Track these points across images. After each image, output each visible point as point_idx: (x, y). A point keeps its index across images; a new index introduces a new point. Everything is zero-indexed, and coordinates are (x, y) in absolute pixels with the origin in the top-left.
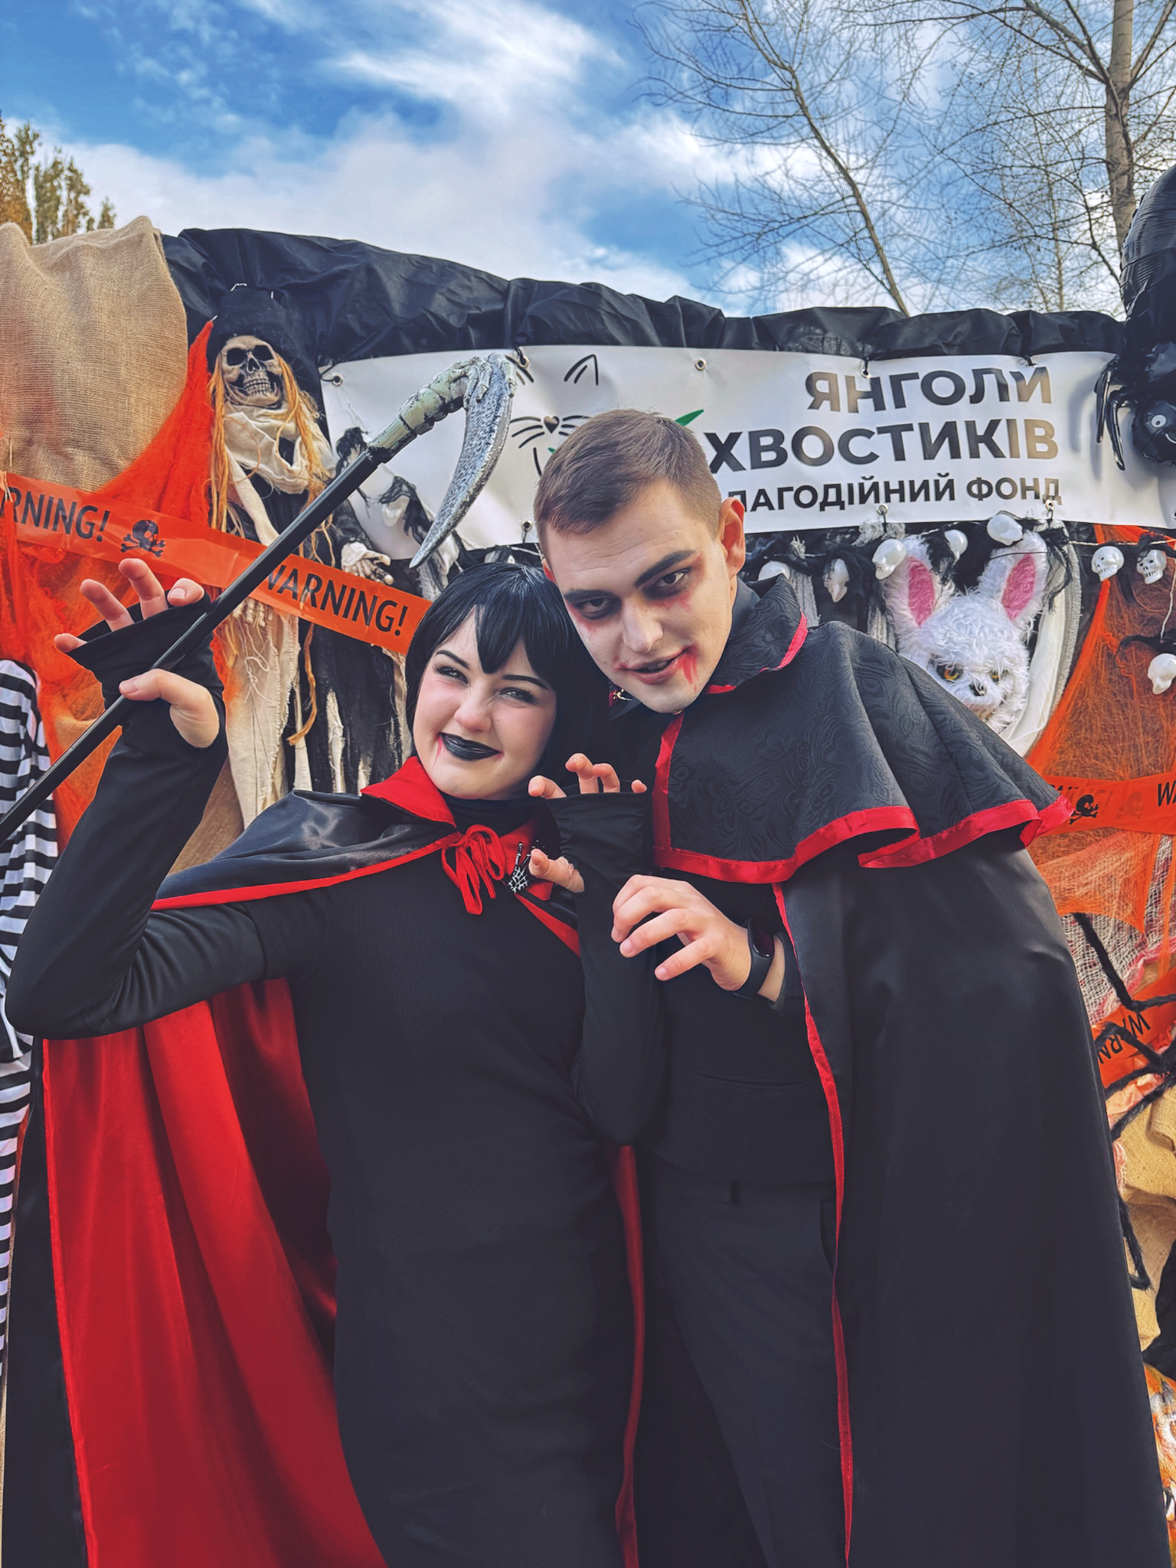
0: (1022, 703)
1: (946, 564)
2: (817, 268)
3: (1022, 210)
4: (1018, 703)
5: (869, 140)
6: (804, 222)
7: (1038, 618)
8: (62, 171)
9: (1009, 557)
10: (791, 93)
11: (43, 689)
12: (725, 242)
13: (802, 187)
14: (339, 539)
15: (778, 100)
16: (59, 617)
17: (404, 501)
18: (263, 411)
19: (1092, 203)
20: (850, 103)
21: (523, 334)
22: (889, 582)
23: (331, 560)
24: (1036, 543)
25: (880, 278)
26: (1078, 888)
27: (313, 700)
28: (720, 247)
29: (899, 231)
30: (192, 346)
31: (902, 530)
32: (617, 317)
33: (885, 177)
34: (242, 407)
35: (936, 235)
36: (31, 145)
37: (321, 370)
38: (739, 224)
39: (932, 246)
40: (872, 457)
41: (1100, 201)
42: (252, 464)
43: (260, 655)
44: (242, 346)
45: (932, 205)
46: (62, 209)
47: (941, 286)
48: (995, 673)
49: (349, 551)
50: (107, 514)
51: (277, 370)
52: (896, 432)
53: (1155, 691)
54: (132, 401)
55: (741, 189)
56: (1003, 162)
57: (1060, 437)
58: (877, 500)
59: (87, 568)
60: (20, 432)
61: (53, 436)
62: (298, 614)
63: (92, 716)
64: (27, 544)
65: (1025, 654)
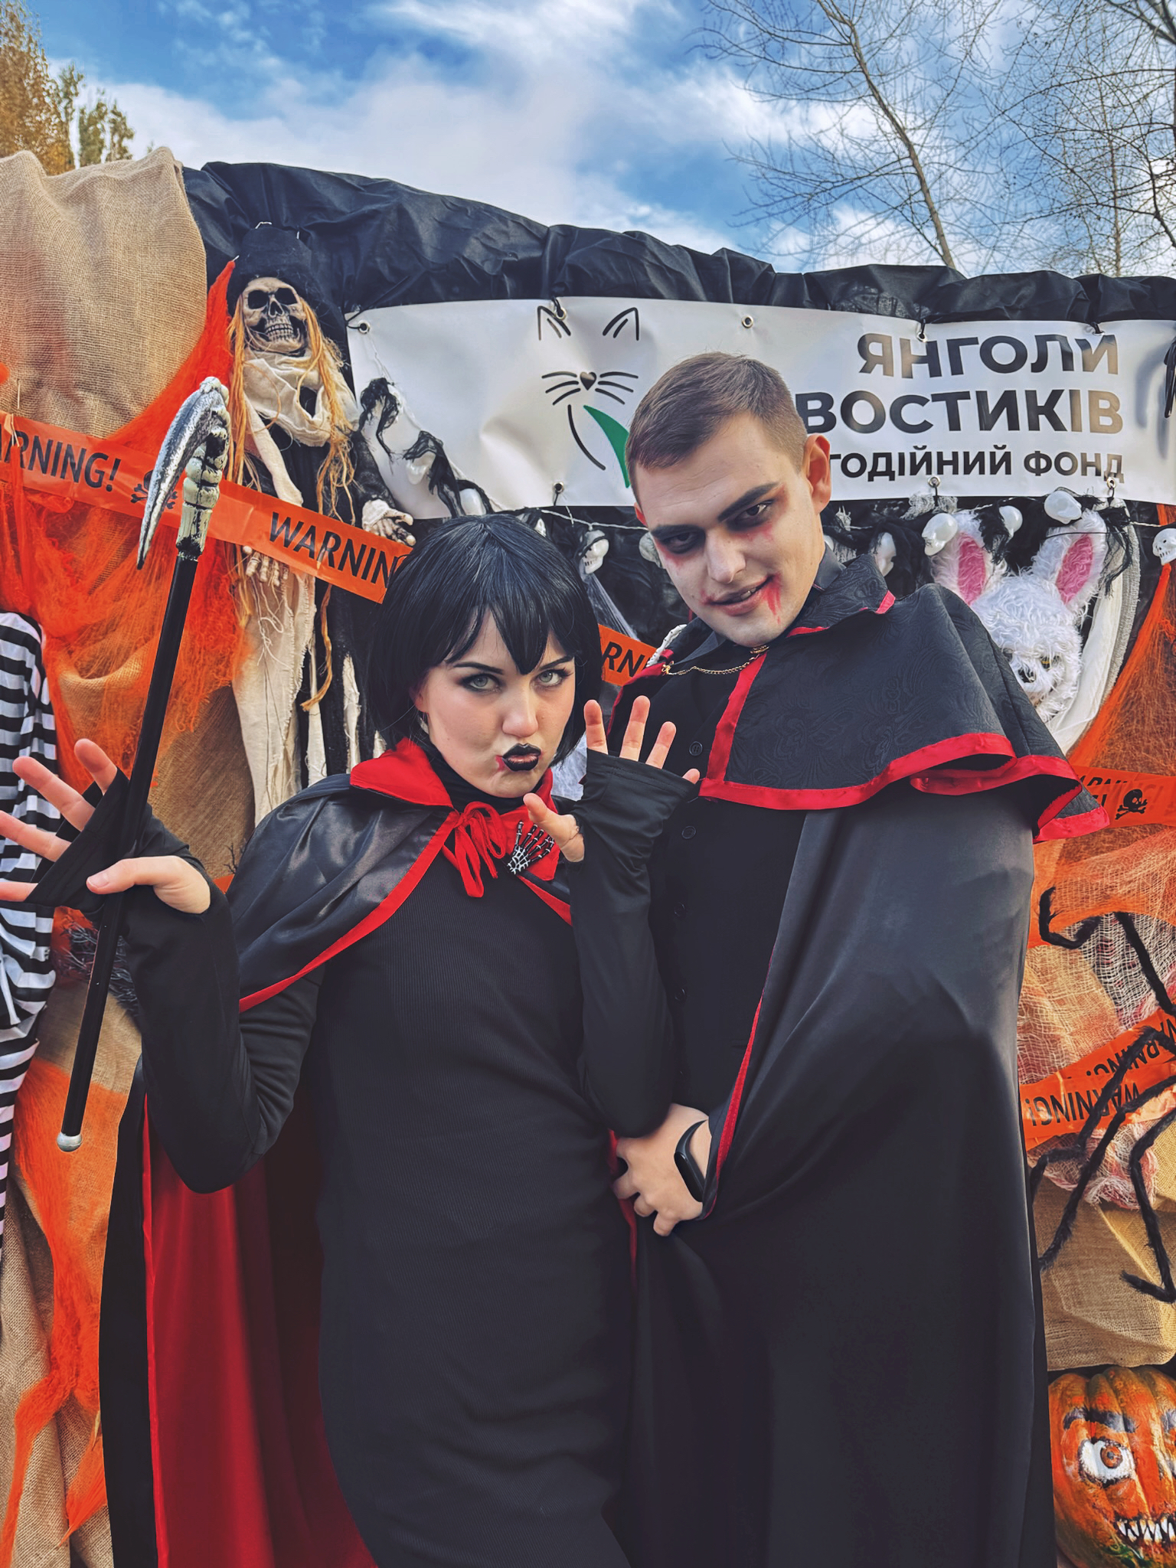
0: (1072, 691)
1: (999, 542)
2: (869, 232)
3: (1084, 175)
4: (1067, 691)
5: (928, 98)
6: (859, 183)
7: (1093, 602)
8: (106, 113)
9: (1066, 536)
10: (850, 47)
11: (48, 644)
12: (776, 202)
13: (857, 147)
14: (361, 496)
15: (835, 54)
16: (66, 569)
17: (429, 458)
18: (285, 358)
19: (1156, 171)
20: (910, 60)
21: (561, 284)
22: (939, 558)
23: (351, 518)
24: (1096, 523)
25: (933, 244)
26: (1121, 885)
27: (329, 664)
28: (771, 207)
29: (955, 195)
30: (212, 287)
31: (955, 504)
32: (661, 269)
33: (943, 138)
34: (263, 353)
35: (993, 200)
36: (75, 86)
37: (348, 316)
38: (790, 184)
39: (988, 212)
40: (925, 426)
41: (1165, 169)
42: (271, 413)
43: (274, 616)
44: (265, 289)
45: (990, 169)
46: (105, 152)
47: (996, 254)
48: (1046, 659)
49: (371, 509)
50: (117, 462)
51: (300, 315)
52: (951, 400)
54: (147, 343)
55: (794, 147)
56: (1065, 126)
57: (1126, 411)
58: (929, 472)
59: (96, 518)
60: (29, 373)
61: (64, 378)
62: (315, 573)
63: (98, 675)
64: (34, 492)
65: (1077, 639)
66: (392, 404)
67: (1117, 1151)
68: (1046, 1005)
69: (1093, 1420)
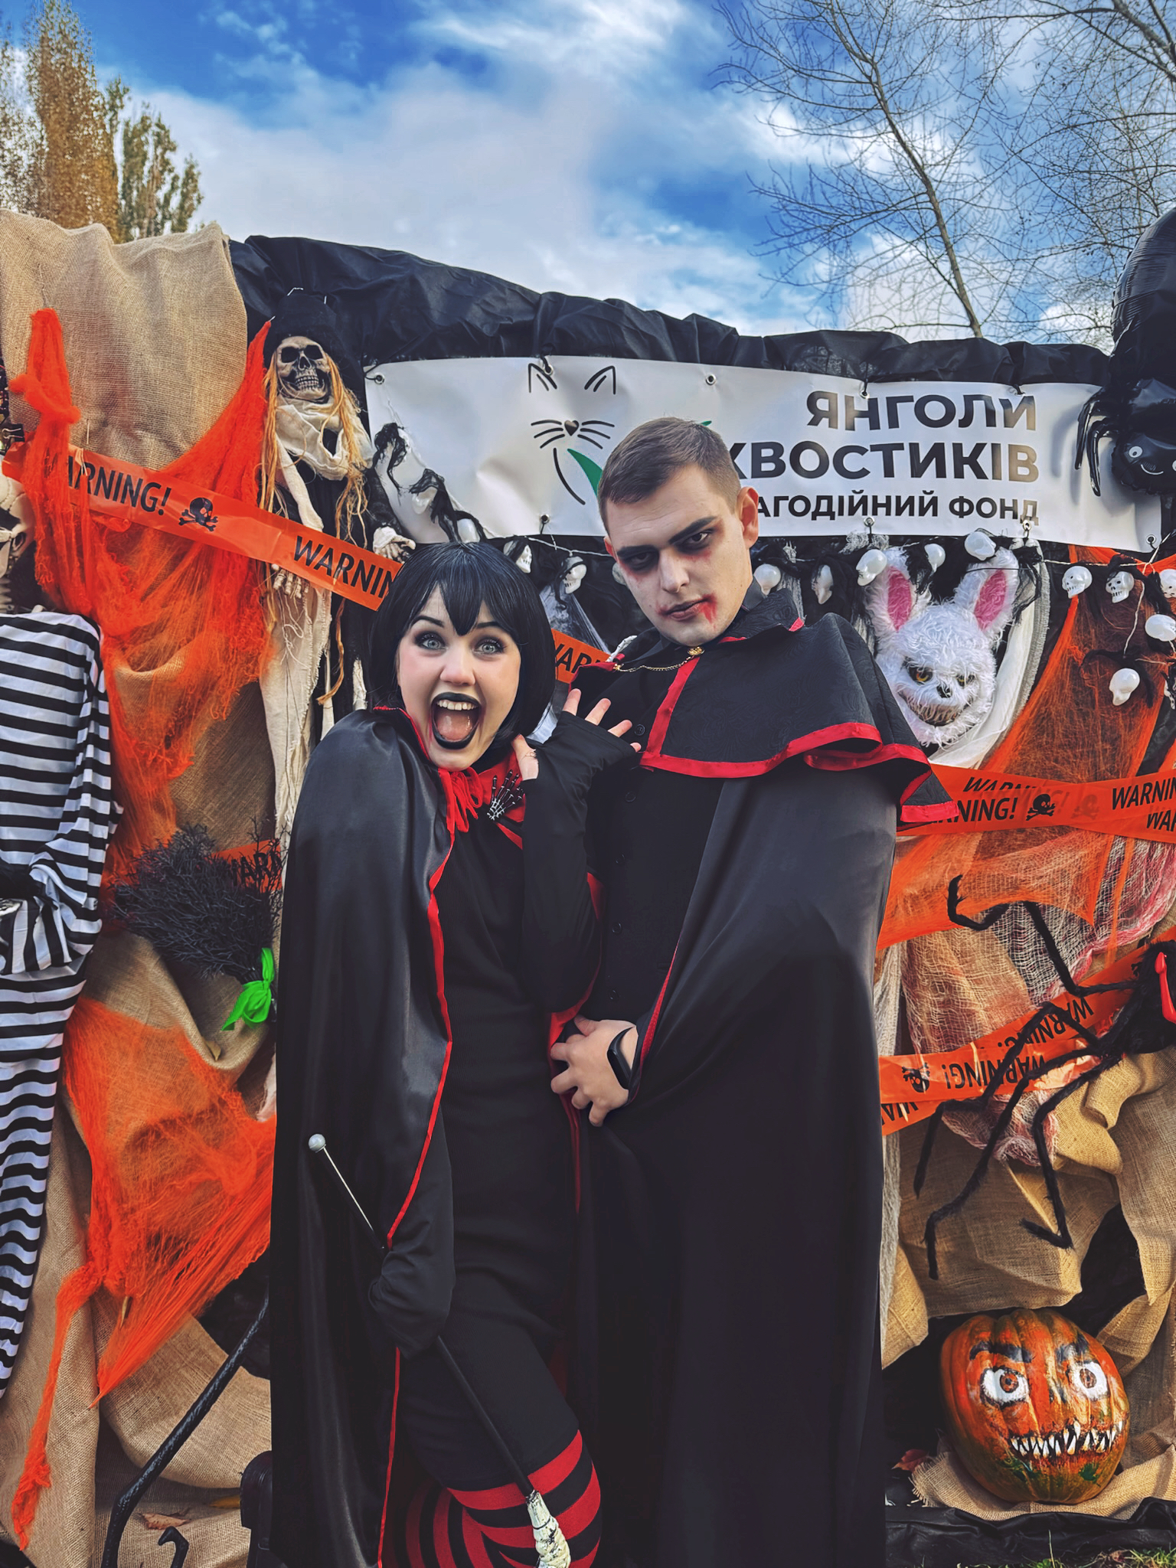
0: (987, 706)
1: (924, 575)
4: (983, 706)
5: (946, 137)
6: (877, 217)
7: (1007, 629)
8: (150, 126)
9: (983, 571)
10: (871, 86)
11: (105, 643)
13: (875, 183)
14: (372, 523)
15: (856, 92)
16: (122, 580)
17: (432, 492)
18: (311, 405)
20: (929, 99)
21: (549, 345)
22: (870, 588)
23: (364, 542)
24: (1008, 560)
26: (1033, 880)
27: (341, 666)
28: (791, 238)
29: (970, 230)
30: (251, 343)
31: (886, 541)
32: (636, 333)
33: (960, 175)
34: (293, 400)
35: (1007, 235)
36: (121, 98)
37: (366, 369)
38: (810, 216)
39: (1002, 247)
40: (864, 473)
42: (298, 452)
43: (296, 624)
44: (296, 346)
46: (148, 164)
48: (962, 678)
49: (381, 535)
50: (169, 490)
51: (325, 368)
52: (887, 451)
53: (1115, 702)
54: (196, 391)
57: (1041, 463)
58: (865, 513)
59: (149, 538)
60: (96, 414)
61: (126, 419)
62: (331, 589)
63: (148, 668)
64: (98, 514)
65: (991, 661)
66: (401, 446)
67: (1021, 1113)
68: (964, 983)
69: (995, 1352)
